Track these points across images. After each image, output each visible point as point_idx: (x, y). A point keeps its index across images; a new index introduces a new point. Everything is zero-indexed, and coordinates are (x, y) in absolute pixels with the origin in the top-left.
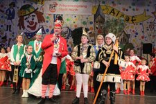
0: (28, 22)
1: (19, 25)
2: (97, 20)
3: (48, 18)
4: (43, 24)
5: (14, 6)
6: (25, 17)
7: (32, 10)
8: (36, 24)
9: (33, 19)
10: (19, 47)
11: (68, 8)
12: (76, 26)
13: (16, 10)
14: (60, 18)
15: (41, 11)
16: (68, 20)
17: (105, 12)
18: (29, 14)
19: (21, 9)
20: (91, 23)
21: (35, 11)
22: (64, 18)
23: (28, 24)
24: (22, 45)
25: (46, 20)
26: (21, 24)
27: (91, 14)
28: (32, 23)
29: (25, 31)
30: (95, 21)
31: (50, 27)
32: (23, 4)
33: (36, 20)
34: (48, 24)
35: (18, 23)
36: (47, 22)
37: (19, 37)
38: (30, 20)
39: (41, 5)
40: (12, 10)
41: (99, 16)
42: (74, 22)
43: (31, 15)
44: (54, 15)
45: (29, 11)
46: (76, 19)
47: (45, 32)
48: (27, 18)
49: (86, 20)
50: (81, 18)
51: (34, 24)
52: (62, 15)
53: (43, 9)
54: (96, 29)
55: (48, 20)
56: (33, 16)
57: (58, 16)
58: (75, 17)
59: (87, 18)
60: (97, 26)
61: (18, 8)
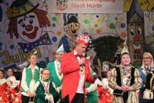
0: (24, 26)
2: (132, 20)
3: (54, 19)
4: (48, 29)
6: (19, 19)
7: (29, 8)
8: (36, 29)
9: (31, 22)
10: (33, 71)
11: (85, 3)
12: (98, 31)
13: (4, 8)
14: (73, 19)
15: (44, 9)
16: (86, 22)
17: (144, 7)
18: (25, 15)
19: (12, 7)
20: (123, 26)
21: (34, 9)
22: (80, 19)
23: (24, 29)
24: (37, 68)
25: (52, 22)
26: (13, 30)
27: (122, 12)
28: (30, 28)
29: (19, 40)
30: (128, 23)
31: (59, 33)
33: (36, 23)
35: (7, 28)
36: (54, 25)
38: (27, 23)
41: (136, 15)
42: (96, 26)
43: (28, 15)
44: (65, 14)
45: (25, 10)
46: (99, 21)
47: (50, 42)
48: (22, 20)
49: (114, 22)
50: (106, 19)
51: (33, 30)
52: (77, 15)
53: (46, 6)
54: (130, 34)
55: (55, 22)
56: (30, 17)
57: (70, 16)
58: (97, 16)
59: (116, 19)
60: (132, 30)
61: (7, 4)
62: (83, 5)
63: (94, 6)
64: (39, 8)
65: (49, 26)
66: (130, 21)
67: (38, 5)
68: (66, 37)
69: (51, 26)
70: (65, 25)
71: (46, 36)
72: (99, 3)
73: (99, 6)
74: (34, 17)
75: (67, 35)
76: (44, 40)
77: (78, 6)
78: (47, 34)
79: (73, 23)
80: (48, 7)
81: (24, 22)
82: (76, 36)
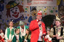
0: (13, 12)
1: (7, 15)
2: (61, 9)
3: (26, 9)
4: (23, 13)
5: (3, 2)
8: (18, 13)
9: (16, 11)
10: (11, 30)
11: (40, 2)
12: (46, 14)
13: (5, 5)
14: (34, 9)
15: (22, 5)
18: (13, 7)
19: (8, 4)
21: (18, 5)
23: (13, 14)
25: (25, 10)
26: (8, 14)
27: (56, 5)
29: (11, 18)
30: (59, 10)
31: (28, 15)
32: (9, 1)
33: (18, 11)
34: (27, 13)
35: (6, 13)
36: (26, 12)
37: (11, 23)
39: (21, 1)
40: (2, 5)
41: (62, 6)
42: (45, 11)
43: (15, 8)
44: (31, 7)
45: (14, 5)
46: (46, 9)
47: (24, 19)
48: (12, 10)
49: (53, 10)
50: (49, 8)
51: (17, 14)
52: (36, 7)
53: (23, 4)
54: (60, 15)
55: (26, 10)
56: (16, 8)
57: (33, 8)
58: (45, 8)
59: (54, 8)
60: (61, 13)
61: (6, 3)
62: (39, 3)
63: (44, 3)
64: (20, 4)
65: (24, 12)
66: (60, 9)
67: (19, 3)
68: (31, 17)
69: (25, 12)
70: (31, 11)
71: (23, 16)
72: (46, 1)
73: (46, 3)
74: (17, 8)
75: (32, 16)
76: (22, 18)
77: (37, 3)
78: (23, 15)
79: (34, 11)
80: (24, 4)
81: (13, 10)
82: (36, 16)
